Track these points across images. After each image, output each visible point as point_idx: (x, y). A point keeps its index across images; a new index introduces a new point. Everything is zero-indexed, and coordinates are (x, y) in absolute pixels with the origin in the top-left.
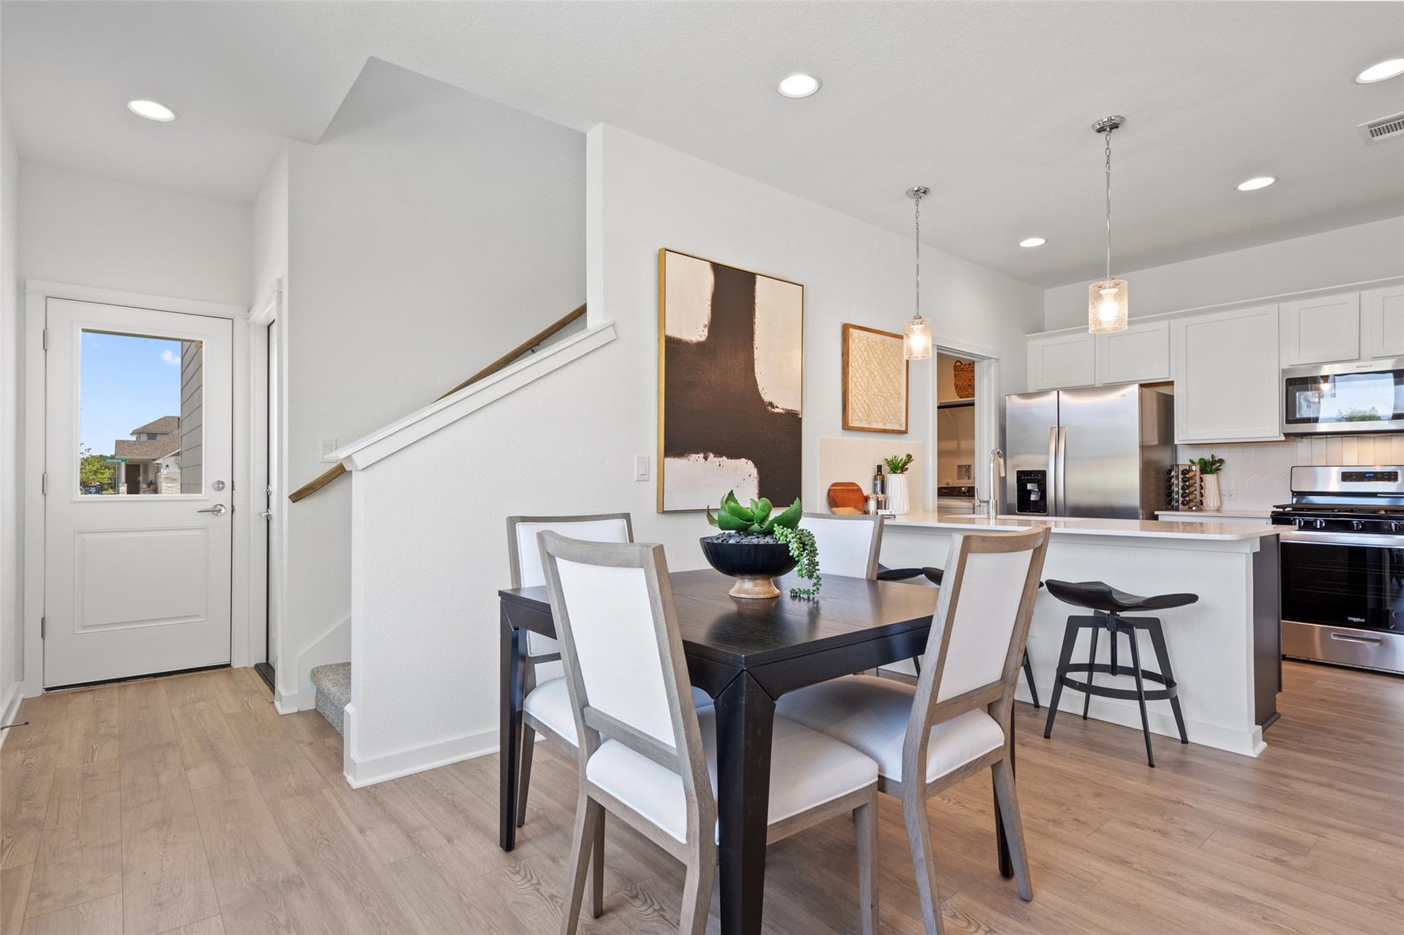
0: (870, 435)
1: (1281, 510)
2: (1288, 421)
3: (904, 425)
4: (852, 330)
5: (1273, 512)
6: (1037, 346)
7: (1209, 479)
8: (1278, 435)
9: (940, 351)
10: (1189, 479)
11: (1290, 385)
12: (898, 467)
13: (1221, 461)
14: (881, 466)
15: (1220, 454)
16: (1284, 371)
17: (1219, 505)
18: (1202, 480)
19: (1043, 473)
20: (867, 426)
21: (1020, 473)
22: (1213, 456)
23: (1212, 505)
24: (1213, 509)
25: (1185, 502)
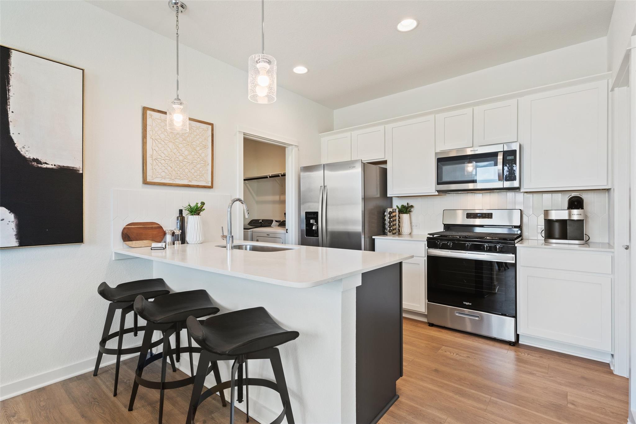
0: (172, 188)
1: (432, 236)
2: (438, 183)
3: (210, 183)
4: (149, 112)
5: (428, 238)
6: (327, 140)
7: (405, 217)
8: (435, 192)
9: (245, 136)
10: (393, 216)
11: (439, 162)
12: (196, 211)
13: (412, 206)
14: (182, 210)
15: (411, 202)
16: (436, 154)
17: (410, 231)
18: (399, 218)
19: (317, 213)
20: (171, 182)
21: (307, 213)
22: (408, 204)
23: (406, 232)
24: (407, 234)
25: (390, 230)
